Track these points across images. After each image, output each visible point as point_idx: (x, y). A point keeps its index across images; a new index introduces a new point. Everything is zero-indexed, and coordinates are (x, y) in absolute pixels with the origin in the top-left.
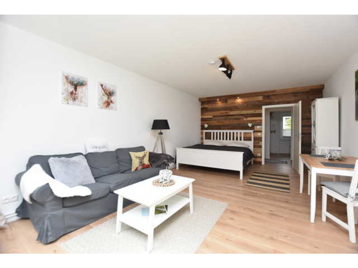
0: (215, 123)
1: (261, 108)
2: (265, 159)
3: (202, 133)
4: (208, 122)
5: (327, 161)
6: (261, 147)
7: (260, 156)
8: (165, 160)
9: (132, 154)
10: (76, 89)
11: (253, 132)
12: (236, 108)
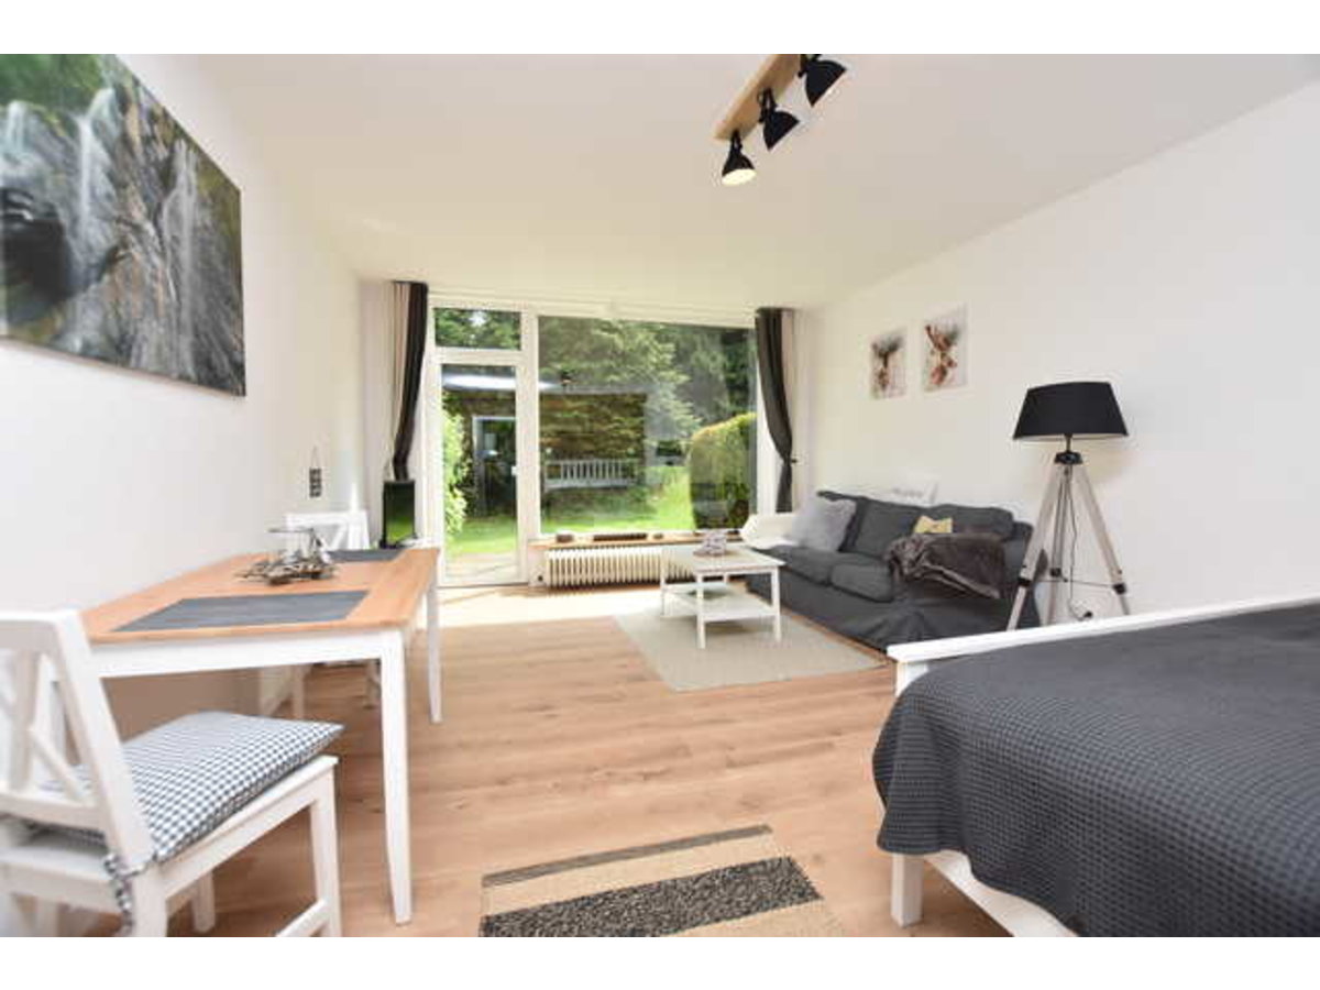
10: (886, 363)
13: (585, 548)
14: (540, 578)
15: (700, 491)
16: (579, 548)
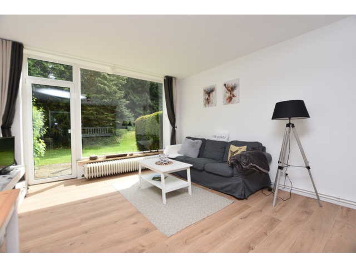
10: (209, 95)
13: (102, 161)
14: (83, 176)
15: (139, 138)
16: (100, 162)
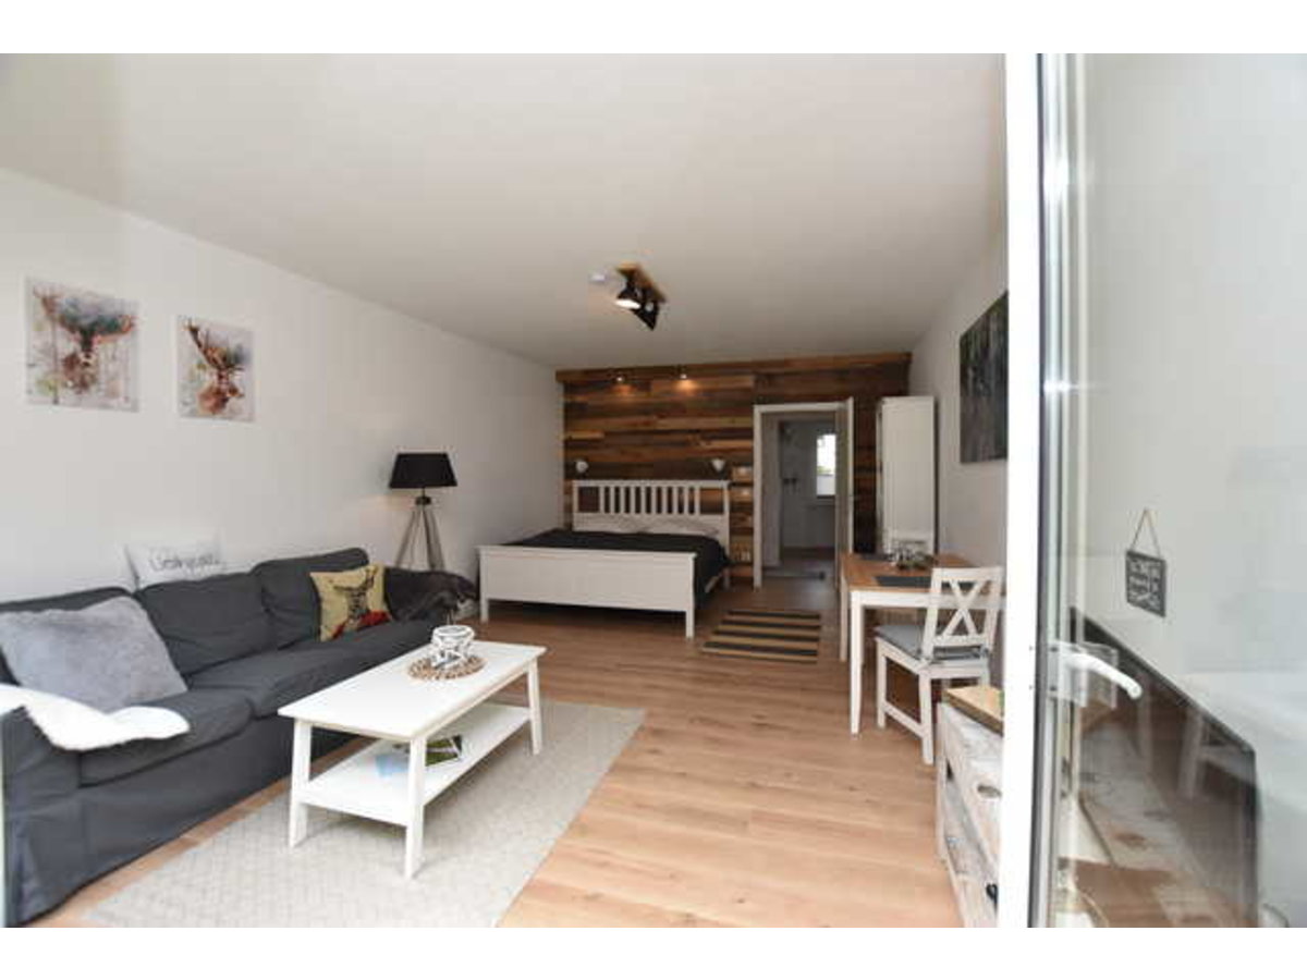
0: (610, 456)
1: (750, 413)
2: (764, 569)
3: (568, 491)
4: (585, 453)
5: (894, 573)
6: (750, 531)
7: (749, 558)
8: (445, 594)
9: (320, 578)
10: (87, 345)
11: (730, 487)
12: (678, 408)
